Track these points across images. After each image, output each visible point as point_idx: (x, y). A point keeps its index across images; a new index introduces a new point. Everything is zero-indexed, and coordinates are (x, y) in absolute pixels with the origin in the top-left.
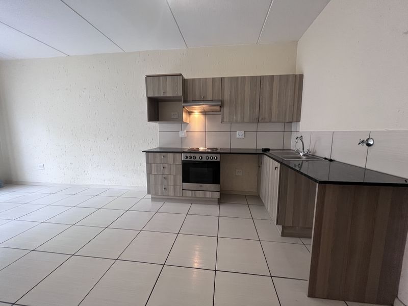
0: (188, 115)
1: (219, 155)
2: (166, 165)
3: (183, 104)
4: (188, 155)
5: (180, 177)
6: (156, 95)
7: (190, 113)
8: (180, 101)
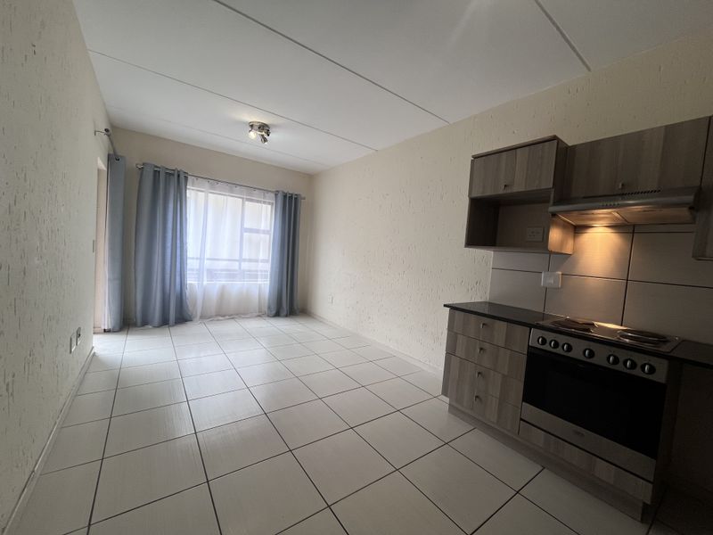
0: (572, 234)
1: (665, 363)
2: (486, 346)
3: (552, 209)
4: (550, 336)
5: (518, 387)
6: (489, 192)
7: (578, 229)
8: (546, 201)
